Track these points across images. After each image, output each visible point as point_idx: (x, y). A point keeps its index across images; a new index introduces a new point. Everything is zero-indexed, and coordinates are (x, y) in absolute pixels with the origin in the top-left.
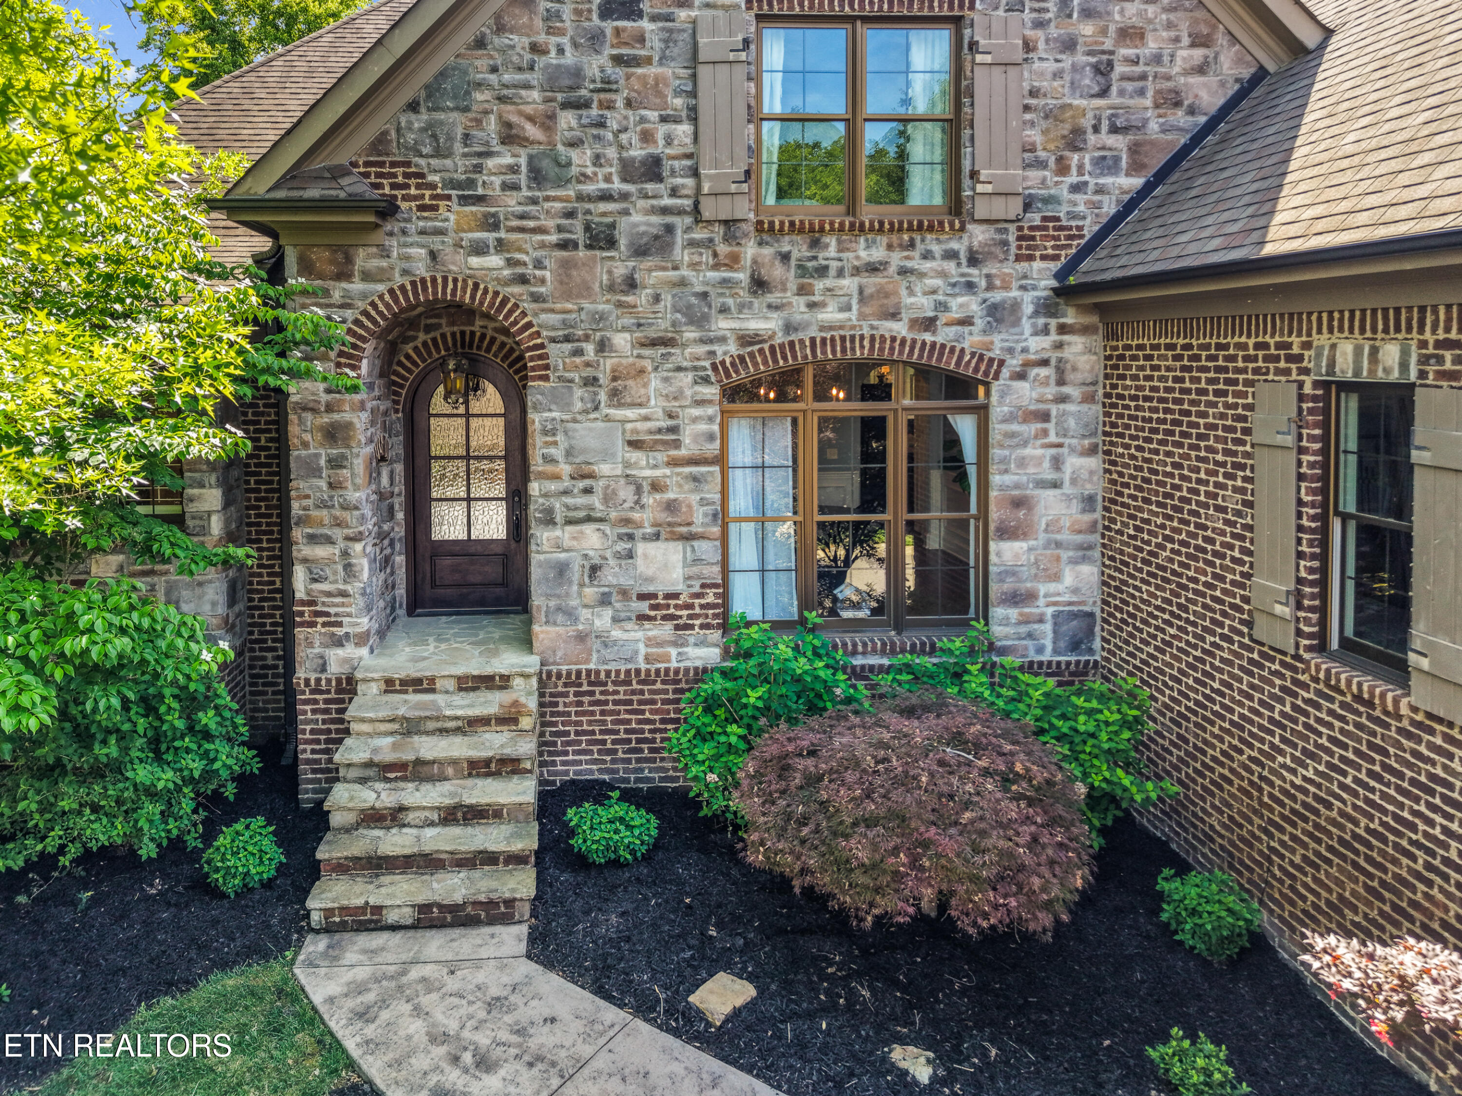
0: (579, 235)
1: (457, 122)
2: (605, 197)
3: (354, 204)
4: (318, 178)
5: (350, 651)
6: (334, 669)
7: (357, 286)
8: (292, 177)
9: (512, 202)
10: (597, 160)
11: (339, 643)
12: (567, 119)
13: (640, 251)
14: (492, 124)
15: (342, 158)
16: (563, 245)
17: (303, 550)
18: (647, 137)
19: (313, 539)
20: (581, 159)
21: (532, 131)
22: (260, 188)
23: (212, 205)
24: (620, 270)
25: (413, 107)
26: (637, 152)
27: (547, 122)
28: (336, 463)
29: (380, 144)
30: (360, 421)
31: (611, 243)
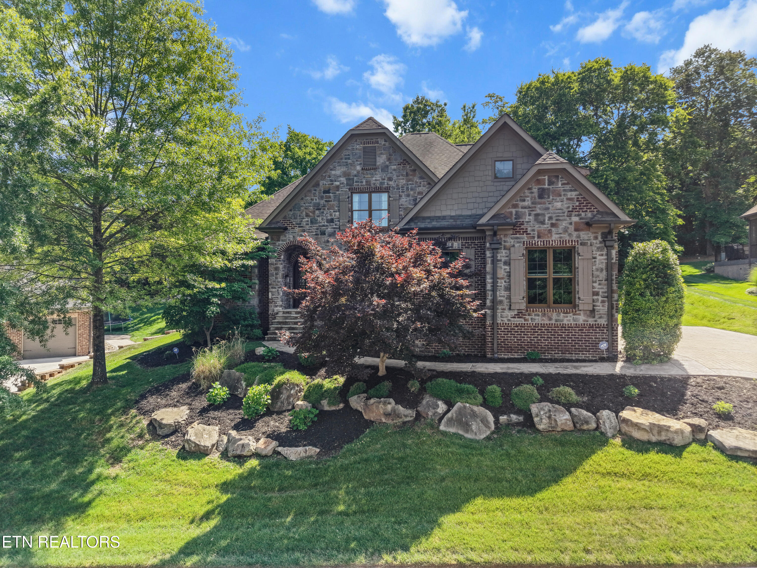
0: (319, 233)
1: (298, 213)
2: (324, 226)
3: (280, 228)
4: (274, 223)
5: (278, 308)
6: (275, 311)
7: (281, 242)
8: (270, 223)
9: (307, 227)
10: (322, 219)
11: (276, 306)
12: (317, 212)
13: (330, 235)
14: (304, 213)
15: (278, 220)
16: (316, 235)
17: (271, 290)
18: (331, 215)
19: (272, 288)
20: (319, 219)
21: (311, 214)
22: (264, 226)
23: (256, 228)
24: (326, 239)
25: (291, 210)
26: (329, 218)
27: (314, 212)
28: (277, 274)
29: (285, 217)
30: (281, 267)
31: (325, 234)
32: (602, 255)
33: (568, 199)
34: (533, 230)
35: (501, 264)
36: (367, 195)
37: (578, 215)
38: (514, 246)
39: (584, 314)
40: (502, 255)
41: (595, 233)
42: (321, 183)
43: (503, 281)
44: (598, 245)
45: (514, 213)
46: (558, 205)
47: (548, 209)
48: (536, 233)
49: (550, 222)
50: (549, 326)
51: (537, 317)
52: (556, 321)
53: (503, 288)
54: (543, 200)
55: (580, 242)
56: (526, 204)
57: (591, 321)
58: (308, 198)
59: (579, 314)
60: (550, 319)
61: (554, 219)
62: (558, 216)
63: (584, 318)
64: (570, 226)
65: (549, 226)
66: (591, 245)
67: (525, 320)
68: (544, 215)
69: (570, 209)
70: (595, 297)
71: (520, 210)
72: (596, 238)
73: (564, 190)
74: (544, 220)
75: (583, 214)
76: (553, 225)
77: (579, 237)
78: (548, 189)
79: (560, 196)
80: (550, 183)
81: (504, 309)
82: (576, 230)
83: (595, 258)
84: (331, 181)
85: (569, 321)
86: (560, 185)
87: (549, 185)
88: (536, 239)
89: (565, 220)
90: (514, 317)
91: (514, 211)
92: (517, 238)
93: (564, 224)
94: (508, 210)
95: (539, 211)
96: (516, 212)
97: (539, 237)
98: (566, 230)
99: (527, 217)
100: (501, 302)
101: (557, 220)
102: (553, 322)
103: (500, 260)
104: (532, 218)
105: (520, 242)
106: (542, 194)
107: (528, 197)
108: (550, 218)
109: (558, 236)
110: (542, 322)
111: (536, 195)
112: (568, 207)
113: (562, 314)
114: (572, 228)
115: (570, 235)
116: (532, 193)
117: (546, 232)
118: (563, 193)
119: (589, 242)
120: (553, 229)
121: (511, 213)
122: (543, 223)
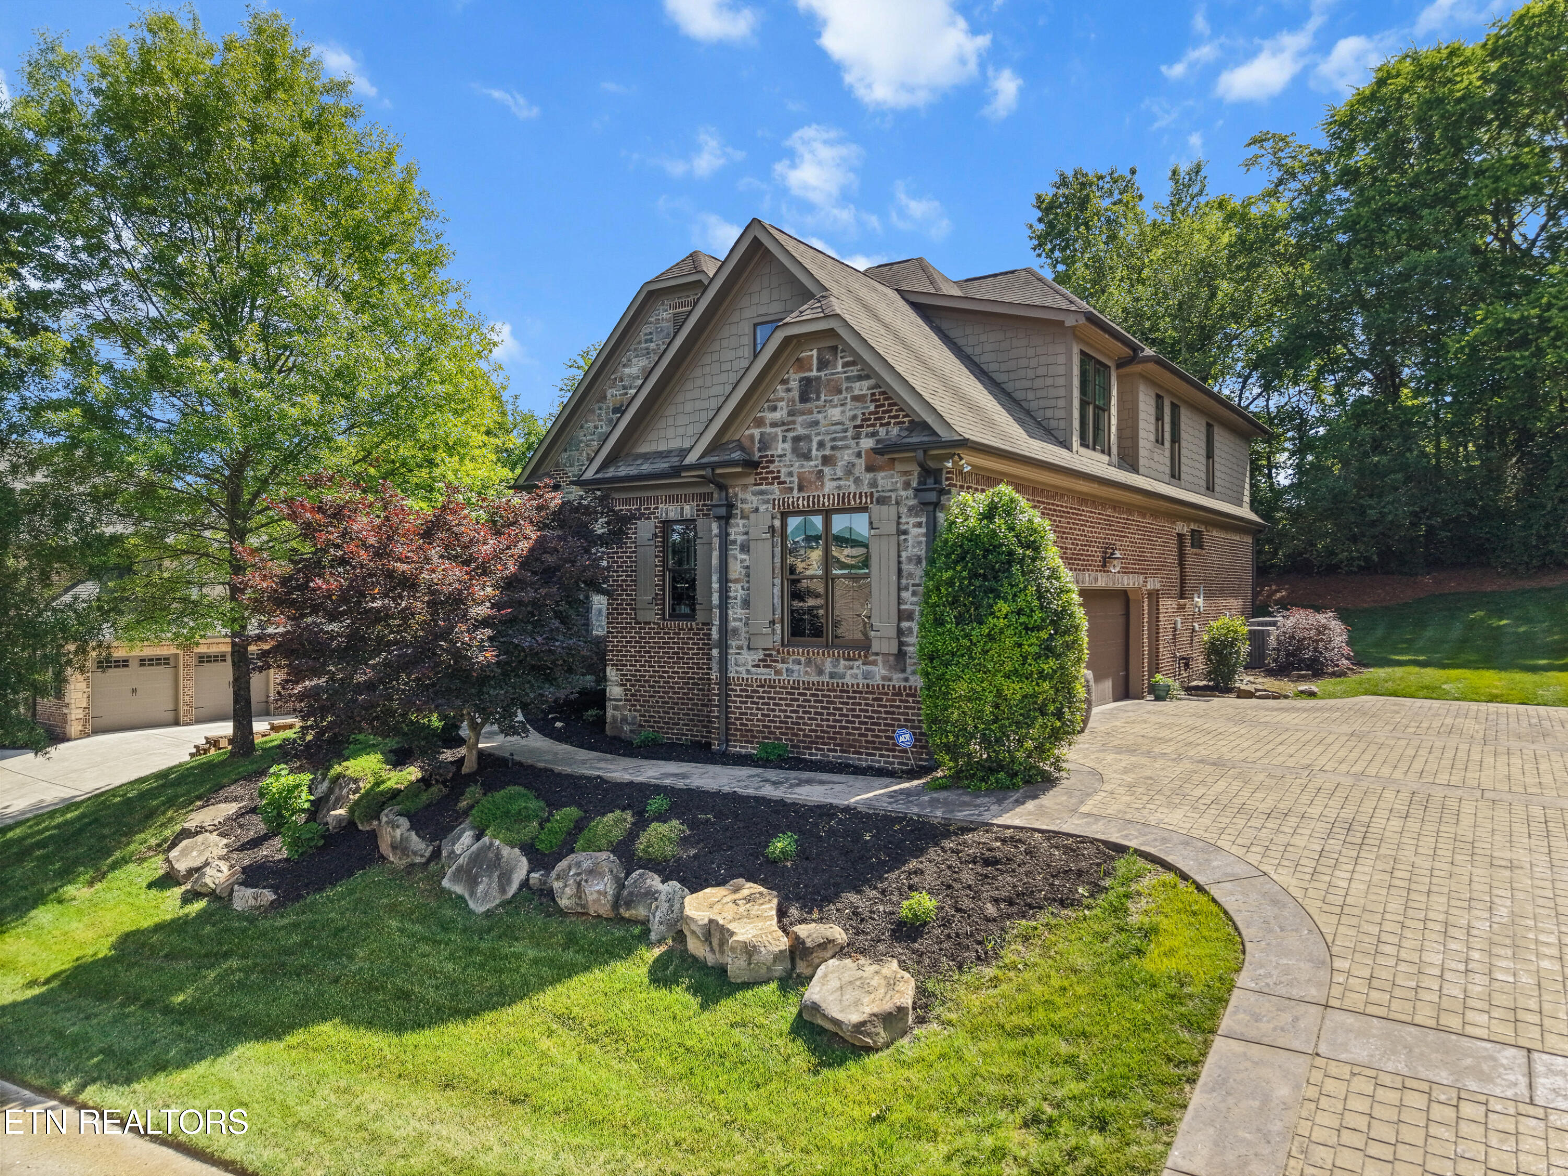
1: (576, 454)
8: (532, 476)
15: (547, 470)
25: (565, 450)
29: (557, 464)
32: (919, 525)
33: (855, 398)
34: (790, 474)
35: (735, 551)
37: (873, 434)
38: (757, 510)
39: (884, 662)
40: (736, 531)
41: (906, 473)
42: (610, 393)
43: (739, 586)
44: (912, 502)
45: (757, 438)
46: (835, 413)
47: (816, 423)
48: (795, 479)
49: (820, 454)
50: (819, 686)
51: (796, 667)
52: (832, 676)
53: (739, 601)
54: (808, 405)
55: (876, 495)
56: (777, 415)
57: (897, 679)
58: (591, 424)
59: (874, 663)
60: (820, 672)
61: (828, 445)
62: (834, 439)
63: (884, 672)
64: (857, 461)
65: (819, 462)
66: (897, 503)
67: (777, 672)
68: (808, 438)
69: (859, 422)
70: (905, 624)
71: (769, 430)
72: (907, 485)
73: (848, 379)
74: (810, 450)
75: (882, 431)
76: (826, 460)
77: (873, 484)
78: (818, 379)
79: (840, 392)
80: (823, 364)
81: (740, 648)
82: (870, 469)
83: (905, 532)
84: (624, 388)
85: (855, 676)
86: (840, 369)
87: (819, 370)
88: (795, 493)
89: (847, 447)
90: (758, 666)
91: (756, 432)
92: (762, 493)
93: (846, 456)
94: (747, 433)
95: (800, 431)
96: (762, 434)
97: (800, 489)
98: (849, 470)
99: (781, 445)
100: (735, 631)
101: (833, 448)
102: (826, 678)
103: (734, 542)
104: (788, 446)
105: (767, 502)
106: (808, 390)
107: (782, 399)
108: (821, 445)
109: (835, 484)
110: (806, 679)
111: (795, 394)
112: (854, 417)
113: (842, 662)
114: (861, 464)
115: (857, 481)
116: (789, 390)
117: (813, 477)
118: (844, 386)
119: (893, 495)
120: (826, 470)
121: (752, 437)
122: (807, 457)
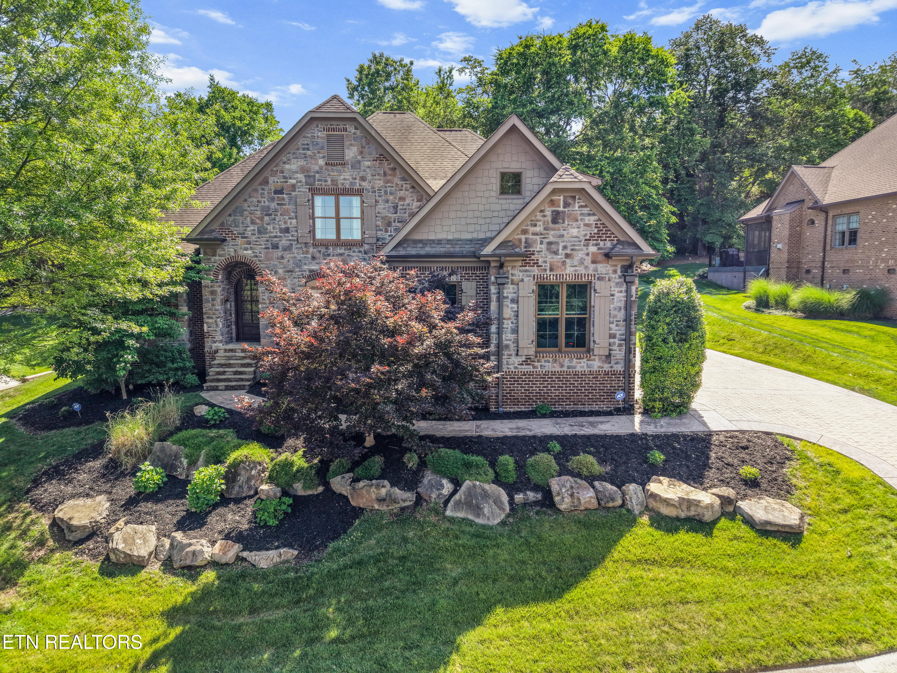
0: (270, 246)
1: (240, 219)
2: (276, 237)
3: (216, 239)
4: (207, 233)
5: (217, 344)
6: (214, 348)
7: (217, 258)
8: (202, 232)
9: (254, 238)
10: (274, 228)
11: (215, 342)
12: (266, 218)
13: (285, 250)
14: (248, 219)
15: (213, 227)
16: (266, 248)
17: (206, 320)
18: (285, 223)
19: (208, 318)
20: (270, 228)
21: (258, 221)
22: (194, 236)
23: (183, 239)
24: (280, 254)
25: (230, 215)
26: (283, 226)
27: (262, 219)
28: (213, 300)
29: (222, 224)
30: (219, 290)
31: (278, 248)
32: (621, 292)
33: (586, 225)
34: (545, 262)
35: (507, 302)
36: (332, 198)
37: (597, 245)
38: (522, 280)
39: (599, 359)
40: (509, 291)
41: (614, 266)
42: (271, 180)
43: (510, 322)
44: (617, 281)
45: (523, 240)
46: (574, 232)
47: (563, 236)
48: (548, 265)
49: (564, 252)
50: (560, 373)
51: (547, 364)
52: (568, 367)
53: (509, 330)
54: (557, 226)
55: (597, 276)
56: (537, 229)
57: (606, 367)
58: (255, 200)
59: (594, 360)
60: (562, 366)
61: (569, 248)
62: (574, 245)
63: (599, 364)
64: (586, 258)
65: (563, 256)
66: (609, 280)
67: (534, 367)
68: (557, 243)
69: (588, 237)
70: (612, 340)
71: (531, 236)
72: (615, 272)
73: (582, 214)
74: (558, 250)
75: (602, 243)
76: (567, 256)
77: (596, 270)
78: (563, 212)
79: (577, 221)
80: (566, 205)
81: (510, 355)
82: (594, 262)
83: (612, 295)
84: (285, 177)
85: (583, 367)
86: (577, 208)
87: (564, 207)
88: (548, 272)
89: (581, 250)
90: (522, 364)
91: (523, 237)
92: (526, 271)
93: (580, 255)
94: (517, 237)
95: (551, 239)
96: (526, 239)
97: (551, 270)
98: (582, 262)
99: (539, 246)
100: (507, 346)
101: (572, 250)
102: (565, 369)
103: (507, 297)
104: (544, 246)
105: (530, 276)
106: (556, 217)
107: (540, 221)
108: (565, 247)
109: (573, 269)
110: (553, 370)
111: (549, 219)
112: (586, 235)
113: (575, 360)
114: (588, 259)
115: (586, 267)
116: (544, 216)
117: (560, 264)
118: (579, 218)
119: (607, 276)
120: (568, 261)
121: (520, 240)
122: (556, 253)
